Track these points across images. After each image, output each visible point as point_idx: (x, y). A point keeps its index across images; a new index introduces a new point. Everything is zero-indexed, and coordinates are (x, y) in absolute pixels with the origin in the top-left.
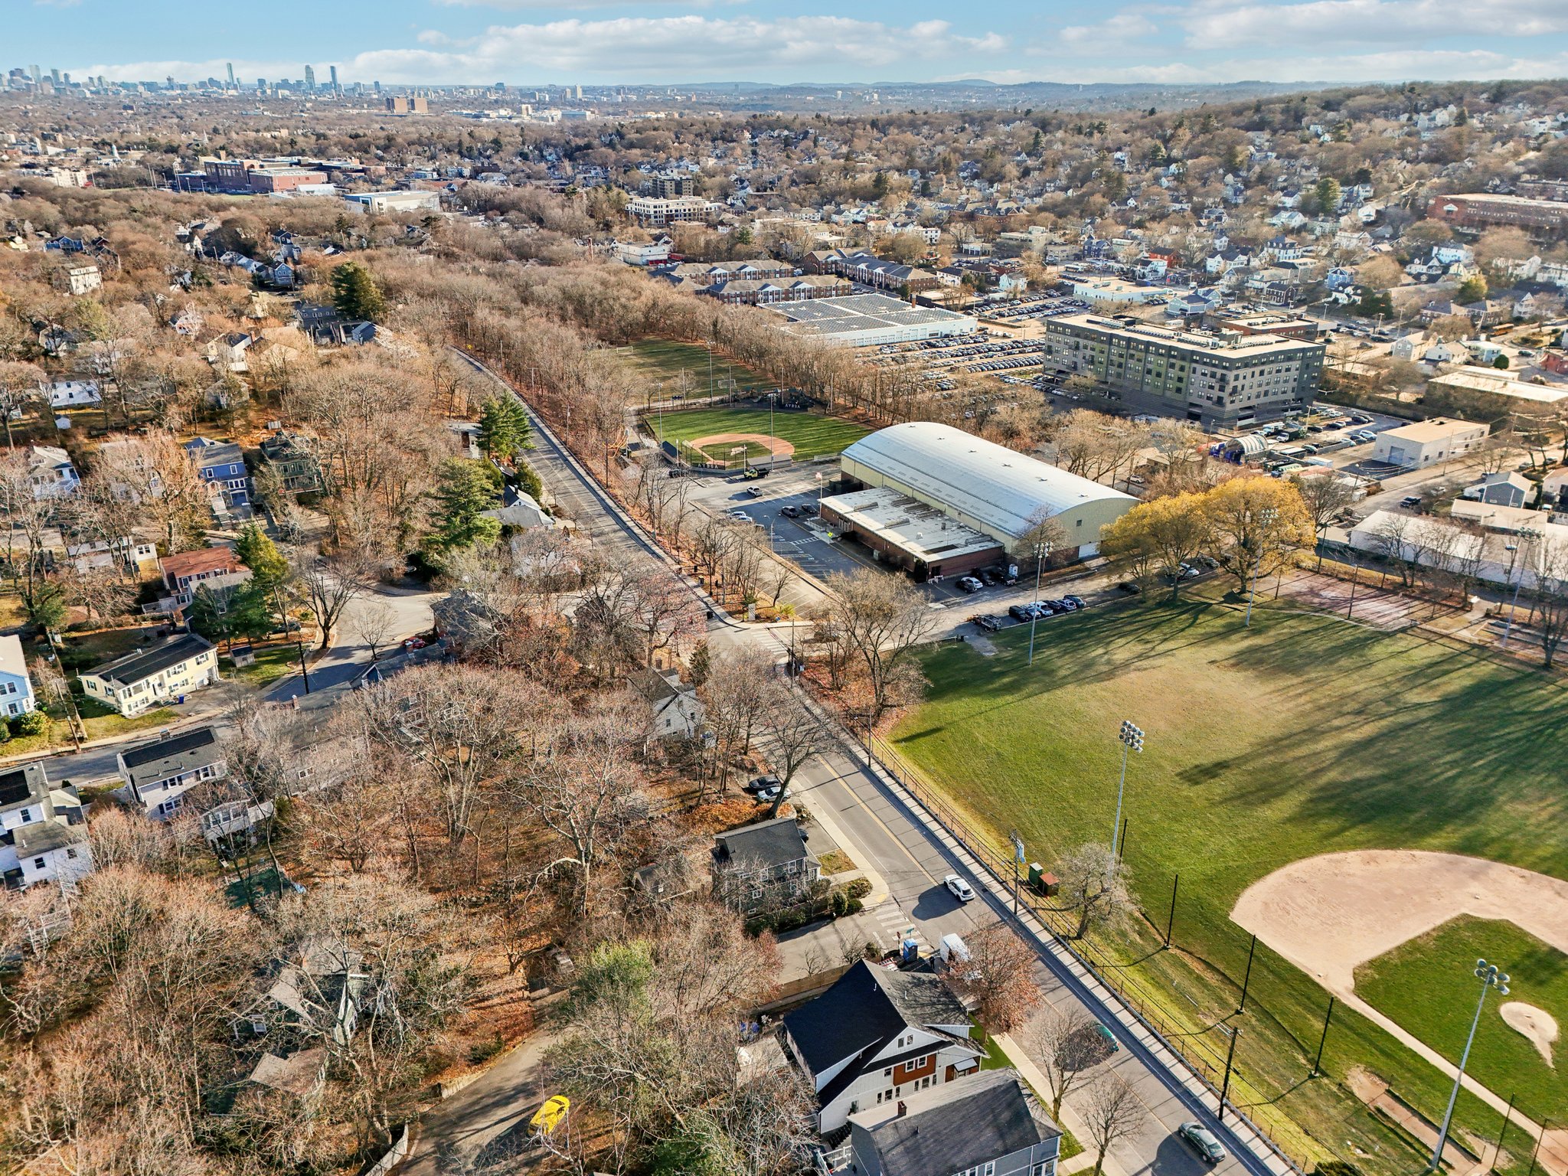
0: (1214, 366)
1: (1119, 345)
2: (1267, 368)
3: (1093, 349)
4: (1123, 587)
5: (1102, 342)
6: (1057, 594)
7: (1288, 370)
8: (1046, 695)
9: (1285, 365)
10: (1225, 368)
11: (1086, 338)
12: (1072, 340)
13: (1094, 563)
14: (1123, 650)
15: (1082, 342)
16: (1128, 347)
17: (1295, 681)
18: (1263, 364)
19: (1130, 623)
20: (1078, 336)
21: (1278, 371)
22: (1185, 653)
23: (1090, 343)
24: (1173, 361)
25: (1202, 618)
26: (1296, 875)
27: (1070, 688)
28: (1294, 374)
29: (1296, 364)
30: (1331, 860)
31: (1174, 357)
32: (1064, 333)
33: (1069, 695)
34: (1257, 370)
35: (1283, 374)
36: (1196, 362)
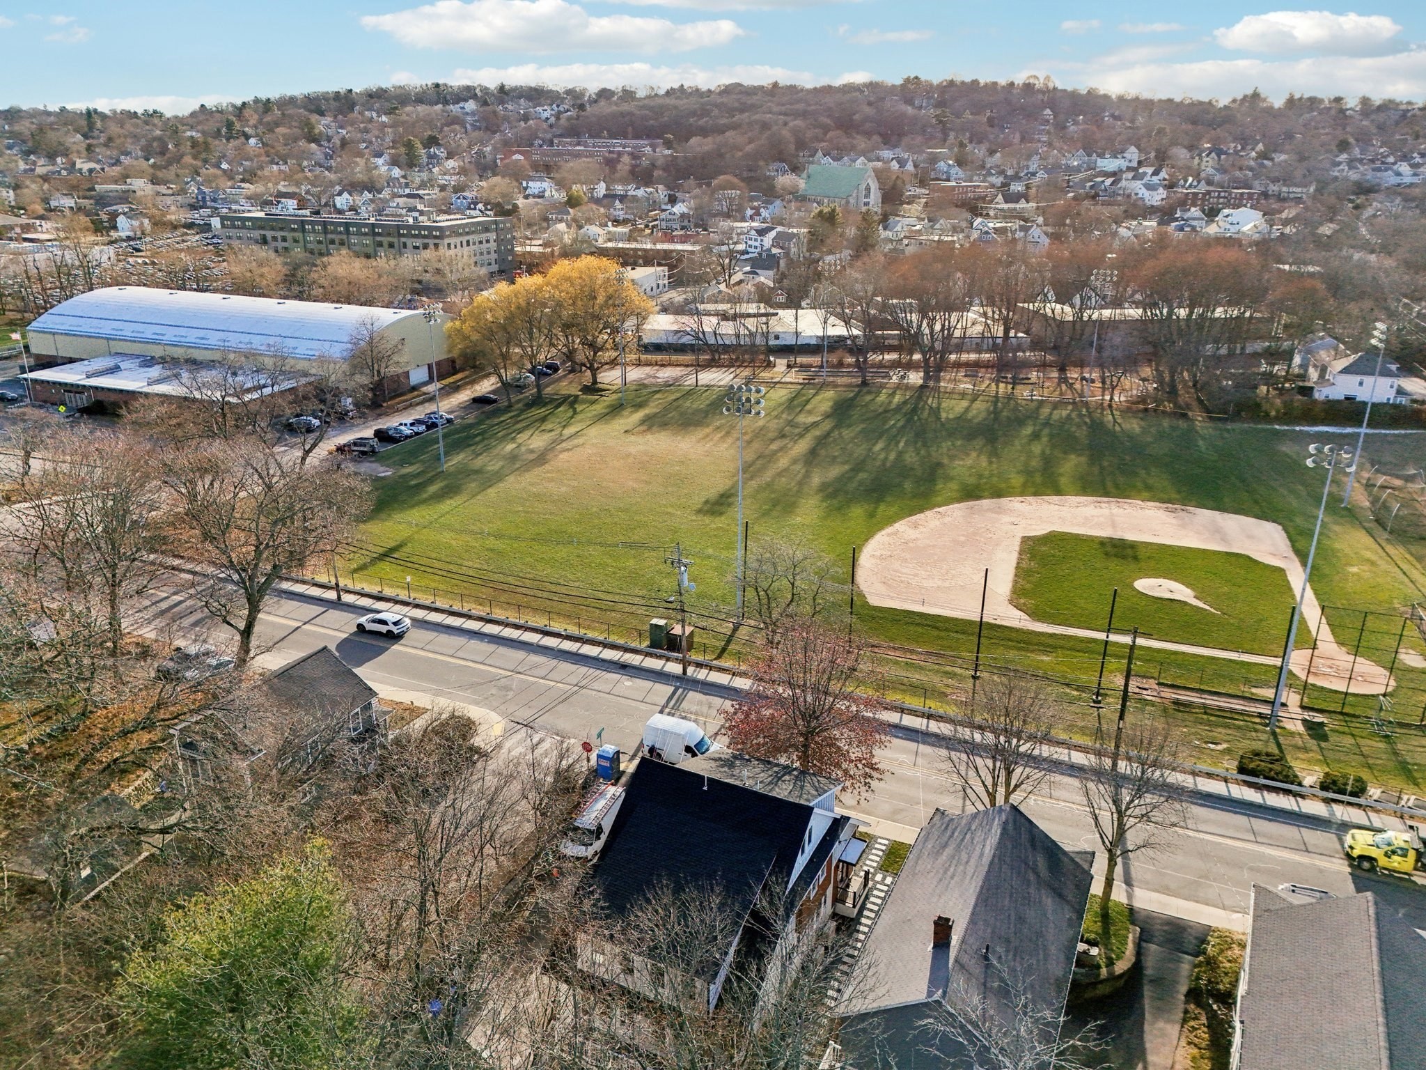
0: (425, 237)
1: (314, 231)
2: (470, 238)
3: (284, 239)
4: (476, 400)
5: (293, 230)
6: (419, 413)
7: (488, 241)
8: (490, 490)
9: (484, 236)
10: (436, 237)
11: (273, 229)
12: (256, 234)
13: (431, 388)
14: (536, 441)
15: (269, 234)
16: (325, 231)
17: (707, 430)
18: (468, 233)
19: (518, 422)
20: (262, 228)
21: (481, 242)
22: (593, 431)
23: (279, 234)
24: (379, 239)
25: (579, 408)
26: (878, 553)
27: (511, 478)
28: (493, 245)
29: (493, 236)
30: (889, 535)
31: (379, 234)
32: (244, 227)
33: (514, 484)
34: (464, 239)
35: (485, 245)
36: (403, 235)
